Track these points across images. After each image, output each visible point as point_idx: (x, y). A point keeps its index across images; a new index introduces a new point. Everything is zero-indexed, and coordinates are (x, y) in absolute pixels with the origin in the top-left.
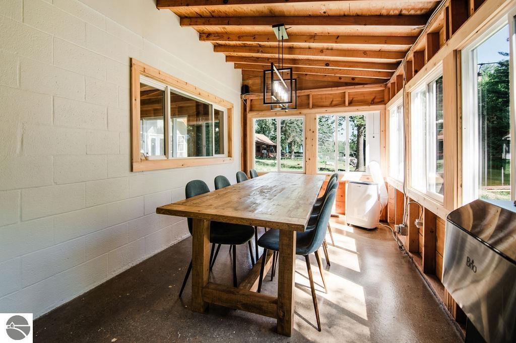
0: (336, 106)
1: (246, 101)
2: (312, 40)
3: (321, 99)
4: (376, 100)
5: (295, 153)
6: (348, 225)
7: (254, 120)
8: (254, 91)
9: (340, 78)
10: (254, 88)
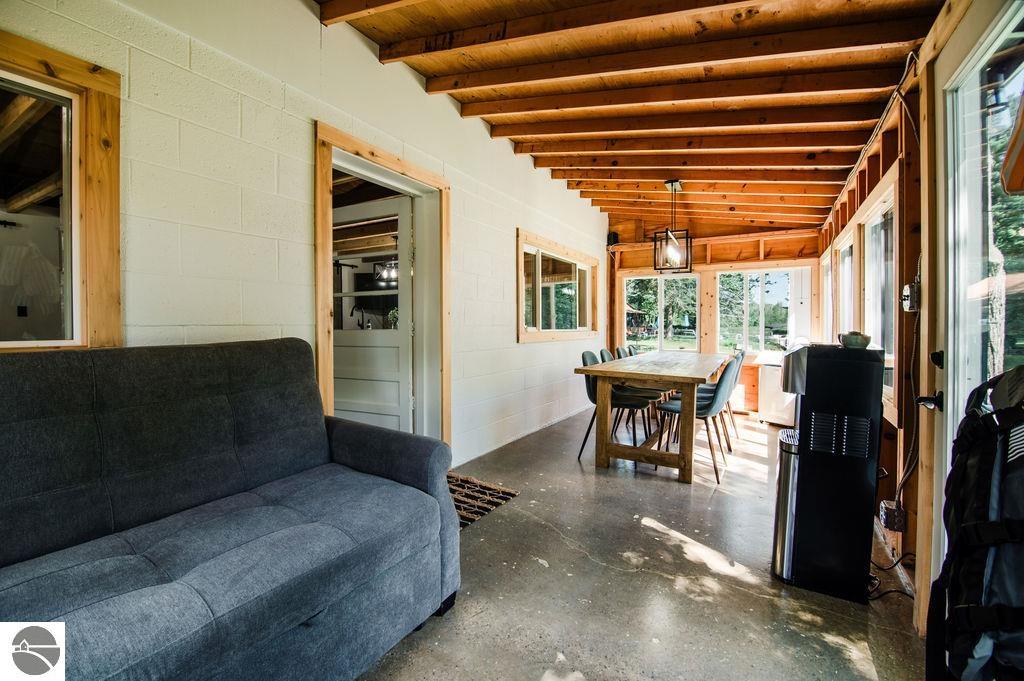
0: (746, 259)
1: (614, 253)
2: (712, 189)
3: (725, 249)
4: (805, 252)
5: (675, 327)
6: (762, 422)
7: (625, 280)
8: (625, 241)
9: (752, 221)
10: (626, 236)
